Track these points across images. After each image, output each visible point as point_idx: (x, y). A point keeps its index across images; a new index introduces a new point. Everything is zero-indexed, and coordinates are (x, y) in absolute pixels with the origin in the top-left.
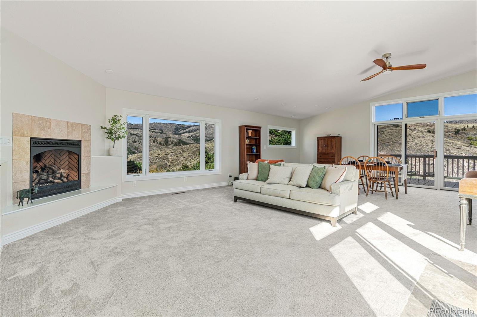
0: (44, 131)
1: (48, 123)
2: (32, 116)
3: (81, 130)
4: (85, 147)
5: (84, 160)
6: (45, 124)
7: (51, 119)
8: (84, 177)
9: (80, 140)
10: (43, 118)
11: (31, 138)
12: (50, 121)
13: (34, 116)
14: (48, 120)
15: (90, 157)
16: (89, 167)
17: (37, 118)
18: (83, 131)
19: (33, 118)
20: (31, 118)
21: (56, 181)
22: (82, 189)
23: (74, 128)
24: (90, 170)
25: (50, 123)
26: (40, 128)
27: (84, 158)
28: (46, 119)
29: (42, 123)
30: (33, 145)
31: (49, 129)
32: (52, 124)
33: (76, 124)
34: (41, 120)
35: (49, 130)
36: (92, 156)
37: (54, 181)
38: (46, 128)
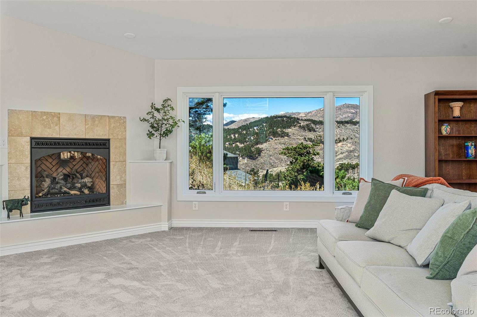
0: (50, 128)
1: (55, 119)
2: (32, 111)
3: (107, 124)
4: (116, 148)
5: (114, 165)
6: (51, 120)
7: (59, 114)
8: (114, 189)
9: (108, 138)
10: (48, 112)
11: (32, 139)
12: (58, 116)
13: (34, 111)
14: (55, 114)
15: (125, 161)
16: (123, 176)
17: (40, 113)
18: (112, 126)
19: (34, 113)
20: (31, 113)
21: (72, 192)
22: (111, 206)
23: (97, 122)
24: (125, 181)
25: (59, 118)
26: (43, 125)
27: (114, 163)
28: (52, 114)
29: (46, 118)
30: (35, 147)
31: (56, 125)
32: (61, 120)
33: (100, 117)
34: (45, 115)
35: (57, 128)
36: (128, 161)
37: (69, 192)
38: (52, 125)
